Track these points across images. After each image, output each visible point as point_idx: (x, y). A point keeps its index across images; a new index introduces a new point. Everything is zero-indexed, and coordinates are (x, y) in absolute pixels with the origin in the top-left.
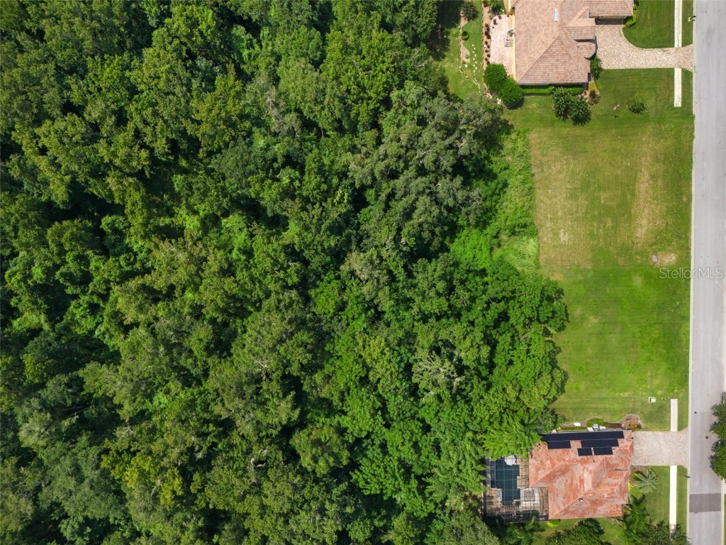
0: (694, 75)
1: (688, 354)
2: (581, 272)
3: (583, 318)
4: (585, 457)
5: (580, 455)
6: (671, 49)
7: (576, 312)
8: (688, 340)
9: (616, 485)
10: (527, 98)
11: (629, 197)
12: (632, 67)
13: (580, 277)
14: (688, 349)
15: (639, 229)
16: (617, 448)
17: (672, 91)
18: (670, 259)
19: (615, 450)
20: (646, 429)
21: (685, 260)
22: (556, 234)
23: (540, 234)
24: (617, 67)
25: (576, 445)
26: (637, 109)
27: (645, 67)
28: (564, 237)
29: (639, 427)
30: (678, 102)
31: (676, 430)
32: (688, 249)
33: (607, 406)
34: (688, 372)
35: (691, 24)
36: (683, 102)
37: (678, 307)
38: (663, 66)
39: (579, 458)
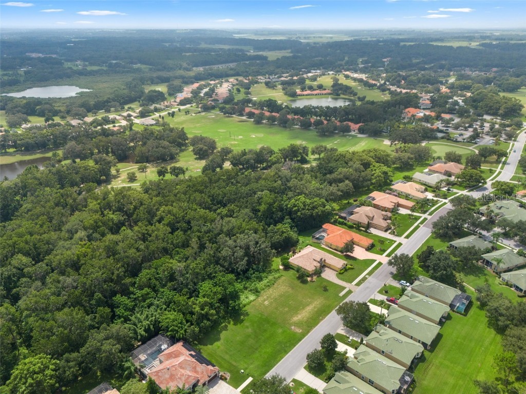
0: (354, 293)
1: (275, 365)
2: (261, 314)
3: (247, 327)
5: (189, 355)
6: (349, 284)
7: (246, 323)
8: (280, 360)
10: (291, 270)
11: (301, 307)
12: (332, 281)
13: (260, 316)
14: (277, 363)
15: (296, 317)
16: (206, 365)
17: (341, 291)
18: (299, 331)
19: (204, 365)
20: (228, 383)
21: (303, 335)
22: (265, 300)
23: (260, 297)
24: (327, 279)
25: (193, 353)
26: (326, 290)
27: (337, 283)
28: (266, 303)
29: (225, 379)
30: (340, 295)
31: (240, 391)
32: (308, 332)
33: (223, 363)
34: (268, 372)
35: (362, 283)
36: (343, 296)
37: (287, 346)
38: (343, 286)
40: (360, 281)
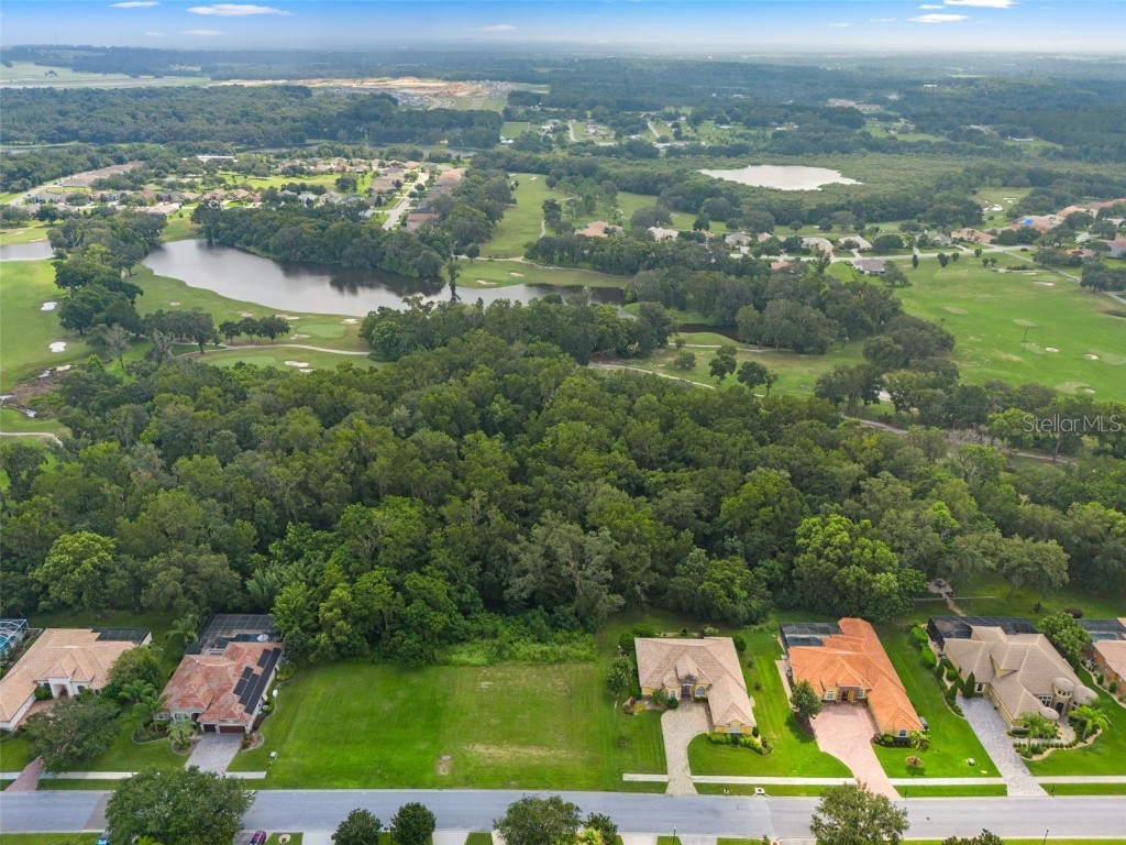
0: (662, 795)
1: (319, 788)
2: (445, 697)
3: (393, 699)
4: (243, 670)
5: (247, 668)
6: (688, 772)
8: (335, 788)
9: (198, 691)
11: (523, 739)
12: (666, 742)
13: (439, 696)
14: (325, 788)
15: (483, 747)
16: (237, 700)
17: (642, 772)
18: (443, 770)
19: (237, 698)
22: (490, 679)
23: (490, 668)
24: (664, 729)
25: (258, 671)
27: (667, 752)
28: (485, 685)
29: (245, 746)
30: (627, 777)
36: (630, 782)
37: (382, 777)
38: (669, 767)
39: (244, 666)
40: (721, 785)
